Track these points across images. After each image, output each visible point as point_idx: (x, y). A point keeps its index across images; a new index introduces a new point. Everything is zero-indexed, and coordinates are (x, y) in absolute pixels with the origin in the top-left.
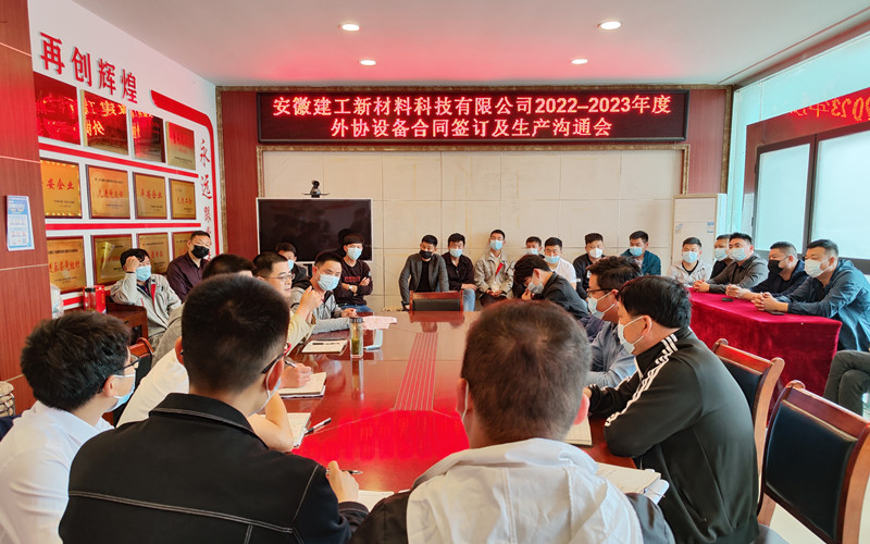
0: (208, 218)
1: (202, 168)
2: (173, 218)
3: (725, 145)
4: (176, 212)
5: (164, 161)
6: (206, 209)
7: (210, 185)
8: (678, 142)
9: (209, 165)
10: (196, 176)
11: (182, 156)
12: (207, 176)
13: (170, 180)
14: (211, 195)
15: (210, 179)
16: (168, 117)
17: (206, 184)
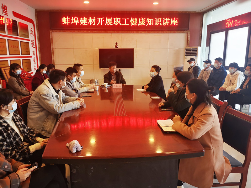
2: (22, 55)
3: (201, 31)
4: (23, 52)
5: (18, 36)
6: (33, 52)
7: (34, 43)
8: (186, 30)
9: (34, 36)
10: (29, 40)
11: (24, 33)
12: (33, 40)
13: (21, 42)
14: (35, 47)
16: (19, 20)
17: (33, 43)
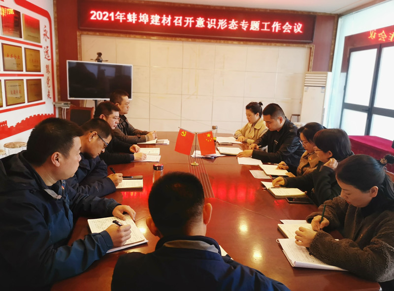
0: (48, 71)
1: (45, 42)
2: (27, 71)
3: (333, 46)
4: (28, 67)
5: (21, 37)
6: (47, 67)
7: (49, 52)
8: (309, 43)
9: (49, 40)
10: (41, 47)
11: (32, 34)
12: (47, 47)
13: (25, 49)
14: (50, 58)
15: (49, 49)
16: (23, 11)
17: (47, 52)
